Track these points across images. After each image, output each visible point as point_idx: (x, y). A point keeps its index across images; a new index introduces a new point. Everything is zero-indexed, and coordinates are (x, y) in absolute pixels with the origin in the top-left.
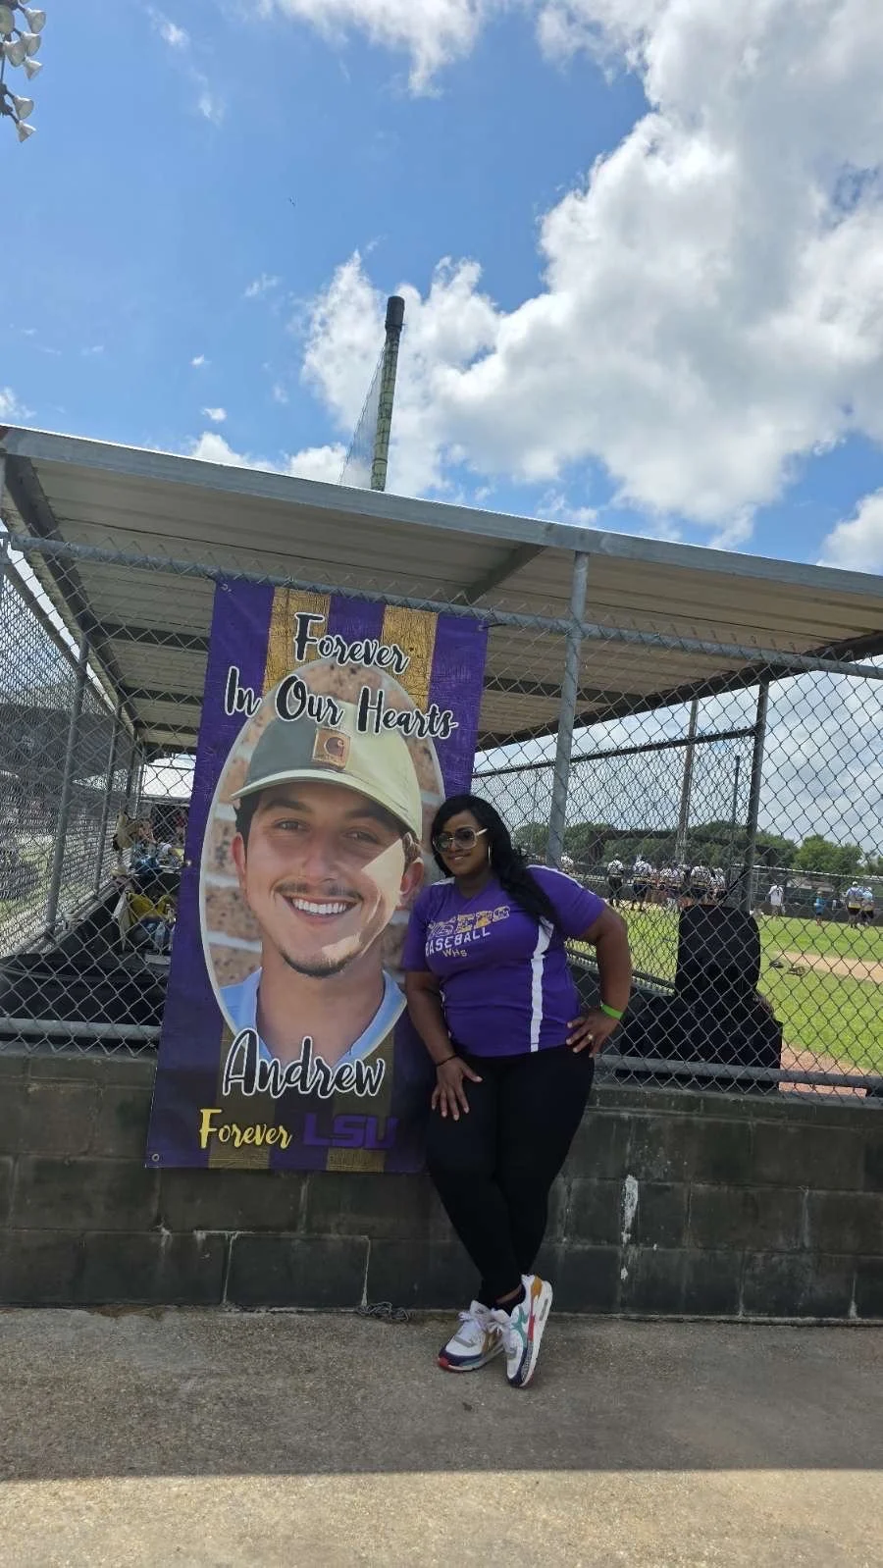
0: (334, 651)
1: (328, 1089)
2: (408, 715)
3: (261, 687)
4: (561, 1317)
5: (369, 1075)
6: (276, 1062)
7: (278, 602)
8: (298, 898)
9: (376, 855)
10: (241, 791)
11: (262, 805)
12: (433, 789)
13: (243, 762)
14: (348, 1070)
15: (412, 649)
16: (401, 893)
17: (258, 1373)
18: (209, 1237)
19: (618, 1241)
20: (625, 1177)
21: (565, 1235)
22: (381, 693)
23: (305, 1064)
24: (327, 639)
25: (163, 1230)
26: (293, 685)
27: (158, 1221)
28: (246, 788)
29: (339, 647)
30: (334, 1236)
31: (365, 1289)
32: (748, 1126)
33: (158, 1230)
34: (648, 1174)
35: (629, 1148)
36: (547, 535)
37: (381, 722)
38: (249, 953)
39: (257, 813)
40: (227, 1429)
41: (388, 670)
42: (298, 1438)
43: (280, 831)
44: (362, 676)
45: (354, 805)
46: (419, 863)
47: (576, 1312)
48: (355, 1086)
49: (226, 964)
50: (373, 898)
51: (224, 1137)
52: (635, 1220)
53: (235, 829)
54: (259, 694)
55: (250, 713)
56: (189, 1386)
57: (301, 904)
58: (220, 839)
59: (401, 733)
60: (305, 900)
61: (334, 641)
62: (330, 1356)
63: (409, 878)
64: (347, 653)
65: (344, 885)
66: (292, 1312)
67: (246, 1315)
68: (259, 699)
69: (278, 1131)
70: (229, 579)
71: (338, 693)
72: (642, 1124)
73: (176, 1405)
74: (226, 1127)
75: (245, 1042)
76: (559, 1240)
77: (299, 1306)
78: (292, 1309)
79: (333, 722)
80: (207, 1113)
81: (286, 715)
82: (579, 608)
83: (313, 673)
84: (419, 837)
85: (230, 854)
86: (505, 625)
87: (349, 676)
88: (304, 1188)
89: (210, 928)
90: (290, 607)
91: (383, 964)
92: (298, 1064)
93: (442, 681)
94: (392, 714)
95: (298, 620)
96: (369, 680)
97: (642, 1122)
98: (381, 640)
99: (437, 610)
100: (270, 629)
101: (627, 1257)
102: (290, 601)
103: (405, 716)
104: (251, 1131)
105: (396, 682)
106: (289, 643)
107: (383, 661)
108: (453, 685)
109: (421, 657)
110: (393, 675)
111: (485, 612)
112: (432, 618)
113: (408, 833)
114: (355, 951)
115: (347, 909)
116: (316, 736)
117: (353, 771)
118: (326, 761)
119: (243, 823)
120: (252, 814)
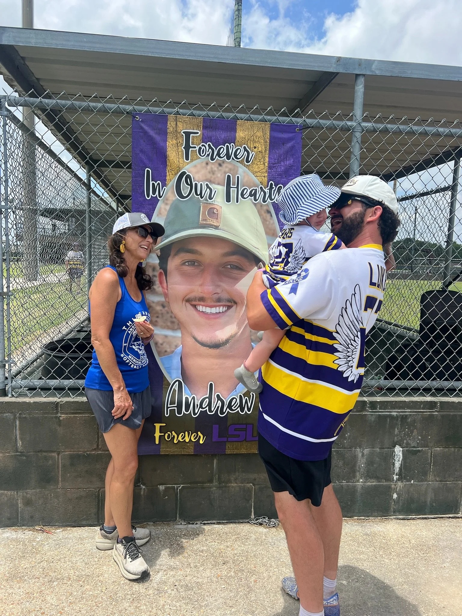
0: (207, 153)
1: (224, 411)
2: (256, 189)
3: (165, 180)
4: (360, 519)
5: (246, 402)
6: (194, 397)
7: (171, 125)
8: (199, 305)
9: (242, 278)
10: (160, 245)
11: (172, 253)
14: (235, 400)
15: (255, 148)
17: (196, 567)
18: (166, 488)
19: (391, 480)
20: (395, 447)
21: (361, 478)
22: (238, 177)
23: (210, 398)
25: (142, 486)
26: (184, 178)
27: (138, 481)
28: (162, 243)
29: (210, 150)
30: (234, 485)
31: (253, 510)
33: (139, 486)
34: (408, 444)
35: (396, 431)
36: (337, 65)
37: (240, 196)
38: (174, 337)
41: (241, 162)
43: (184, 266)
44: (226, 167)
47: (368, 517)
48: (239, 409)
50: (243, 303)
51: (168, 439)
52: (400, 469)
53: (159, 268)
54: (164, 185)
55: (160, 197)
57: (200, 308)
59: (252, 201)
60: (203, 306)
61: (207, 146)
64: (215, 153)
65: (225, 296)
66: (214, 524)
67: (190, 526)
68: (164, 187)
69: (198, 435)
70: (140, 113)
71: (212, 179)
72: (404, 418)
74: (168, 433)
75: (176, 386)
76: (358, 481)
78: (214, 522)
79: (210, 198)
80: (158, 426)
81: (182, 196)
82: (358, 111)
83: (196, 168)
85: (157, 283)
86: (312, 127)
87: (218, 168)
88: (215, 461)
90: (178, 127)
91: (251, 339)
93: (276, 166)
94: (246, 191)
95: (184, 135)
96: (230, 170)
97: (404, 416)
98: (236, 143)
99: (270, 121)
100: (167, 143)
101: (397, 488)
102: (178, 123)
103: (254, 191)
104: (183, 435)
105: (247, 169)
106: (180, 150)
107: (238, 157)
108: (282, 168)
109: (261, 152)
110: (244, 165)
111: (299, 120)
112: (266, 127)
113: (261, 263)
114: (235, 333)
115: (227, 309)
116: (200, 207)
117: (225, 228)
118: (208, 223)
119: (163, 264)
120: (168, 258)
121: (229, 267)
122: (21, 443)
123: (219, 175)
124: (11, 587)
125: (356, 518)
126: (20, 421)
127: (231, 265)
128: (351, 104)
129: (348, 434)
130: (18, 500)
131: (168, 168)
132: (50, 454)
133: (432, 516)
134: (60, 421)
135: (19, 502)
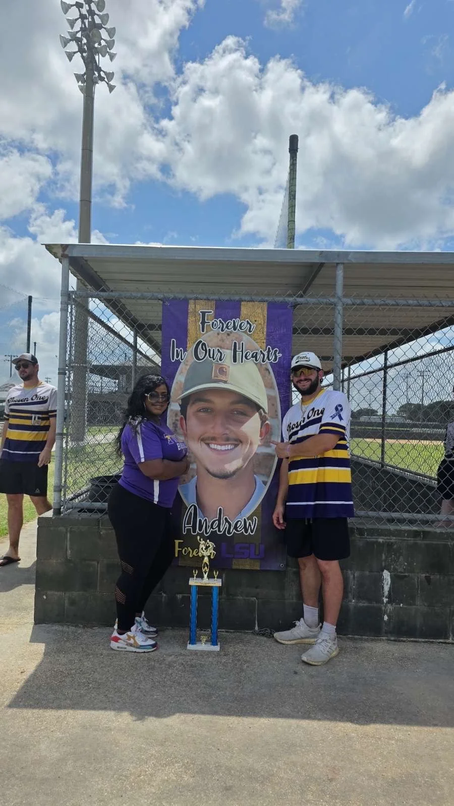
1: (231, 531)
2: (257, 352)
3: (186, 347)
4: (354, 638)
5: (250, 525)
7: (191, 307)
8: (212, 443)
9: (247, 421)
10: (181, 396)
11: (191, 402)
12: (272, 387)
15: (256, 321)
16: (260, 438)
18: (183, 597)
19: (382, 602)
20: (383, 571)
21: (354, 599)
22: (243, 343)
23: (219, 520)
25: (163, 594)
26: (201, 344)
28: (183, 395)
29: (221, 324)
30: (240, 598)
31: (257, 622)
32: (448, 545)
33: (161, 594)
34: (395, 569)
35: (384, 557)
36: (320, 258)
37: (244, 358)
39: (189, 406)
40: (183, 676)
41: (245, 332)
43: (200, 413)
44: (234, 336)
45: (233, 398)
46: (267, 423)
48: (243, 530)
50: (247, 441)
51: (185, 553)
52: (389, 592)
53: (180, 414)
54: (185, 350)
55: (182, 360)
56: (170, 659)
57: (212, 446)
58: (174, 418)
59: (254, 362)
60: (214, 444)
61: (218, 321)
62: (236, 649)
63: (264, 430)
64: (225, 326)
65: (232, 436)
66: (223, 632)
68: (185, 352)
70: (168, 299)
71: (222, 346)
72: (390, 545)
73: (163, 666)
74: (186, 548)
75: (192, 510)
76: (351, 601)
79: (221, 360)
80: (177, 542)
81: (199, 359)
82: (339, 290)
83: (210, 337)
84: (267, 411)
85: (179, 425)
86: (301, 304)
87: (226, 337)
88: (224, 575)
90: (196, 308)
91: (254, 472)
92: (216, 520)
93: (273, 334)
94: (249, 353)
95: (201, 314)
96: (236, 338)
97: (390, 544)
98: (241, 319)
99: (267, 301)
100: (188, 320)
101: (387, 610)
102: (196, 306)
103: (255, 353)
104: (196, 551)
105: (249, 337)
106: (198, 325)
107: (242, 328)
108: (278, 336)
109: (261, 324)
110: (248, 335)
111: (291, 299)
112: (265, 305)
113: (261, 410)
114: (241, 467)
115: (235, 447)
116: (213, 367)
117: (232, 382)
118: (219, 378)
119: (184, 410)
120: (187, 407)
121: (236, 413)
122: (70, 551)
124: (58, 656)
125: (350, 636)
126: (70, 533)
127: (237, 411)
128: (334, 286)
130: (65, 600)
131: (189, 339)
132: (92, 562)
133: (423, 640)
134: (100, 535)
135: (66, 601)
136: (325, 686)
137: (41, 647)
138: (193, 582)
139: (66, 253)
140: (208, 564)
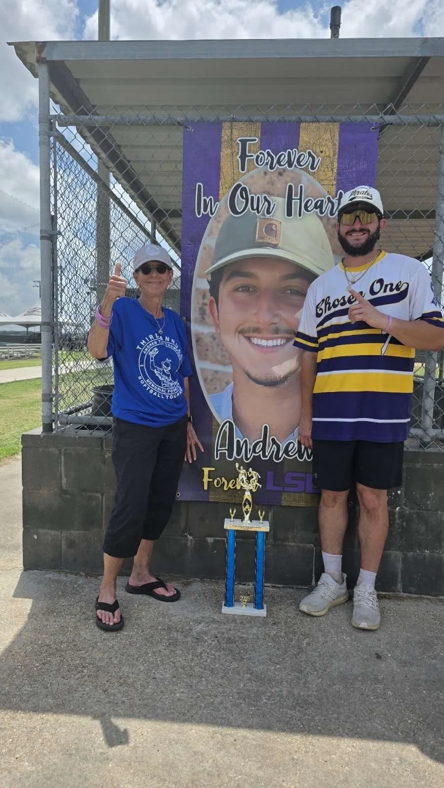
0: (266, 161)
1: (280, 456)
2: (323, 200)
3: (218, 194)
7: (225, 134)
8: (254, 337)
10: (211, 268)
11: (224, 277)
13: (211, 248)
15: (322, 152)
17: (242, 623)
18: (215, 541)
22: (301, 187)
23: (264, 442)
24: (261, 153)
25: (188, 536)
26: (239, 192)
27: (185, 531)
28: (213, 267)
29: (269, 157)
30: (292, 544)
31: (313, 575)
33: (186, 536)
36: (423, 48)
37: (303, 208)
38: (225, 373)
39: (222, 283)
40: (217, 658)
41: (306, 170)
42: (261, 667)
43: (237, 293)
44: (288, 176)
45: (287, 271)
48: (297, 455)
49: (211, 380)
51: (218, 485)
53: (209, 294)
54: (217, 200)
55: (212, 214)
56: (199, 628)
57: (255, 340)
58: (201, 301)
59: (318, 215)
60: (257, 338)
61: (266, 154)
62: (289, 615)
64: (275, 161)
65: (284, 326)
66: (269, 586)
68: (217, 203)
70: (192, 123)
71: (271, 191)
73: (189, 639)
74: (218, 479)
75: (227, 427)
77: (274, 583)
79: (268, 212)
81: (236, 212)
83: (252, 179)
85: (208, 311)
86: (391, 124)
87: (278, 178)
88: (270, 515)
89: (200, 358)
90: (233, 135)
93: (346, 173)
94: (310, 202)
95: (240, 143)
96: (292, 178)
98: (299, 148)
99: (339, 121)
100: (221, 153)
102: (233, 131)
103: (320, 202)
104: (233, 482)
105: (311, 177)
106: (235, 160)
107: (302, 163)
108: (354, 175)
109: (329, 156)
110: (309, 173)
111: (375, 118)
112: (336, 127)
114: (294, 369)
115: (286, 342)
116: (257, 223)
117: (285, 247)
118: (265, 241)
119: (214, 290)
120: (219, 284)
121: (289, 292)
122: (65, 480)
123: (279, 186)
126: (65, 456)
127: (291, 290)
129: (433, 493)
130: (62, 540)
131: (221, 181)
132: (94, 494)
134: (104, 459)
135: (63, 542)
136: (426, 681)
137: (27, 604)
138: (230, 525)
139: (43, 55)
140: (250, 500)
